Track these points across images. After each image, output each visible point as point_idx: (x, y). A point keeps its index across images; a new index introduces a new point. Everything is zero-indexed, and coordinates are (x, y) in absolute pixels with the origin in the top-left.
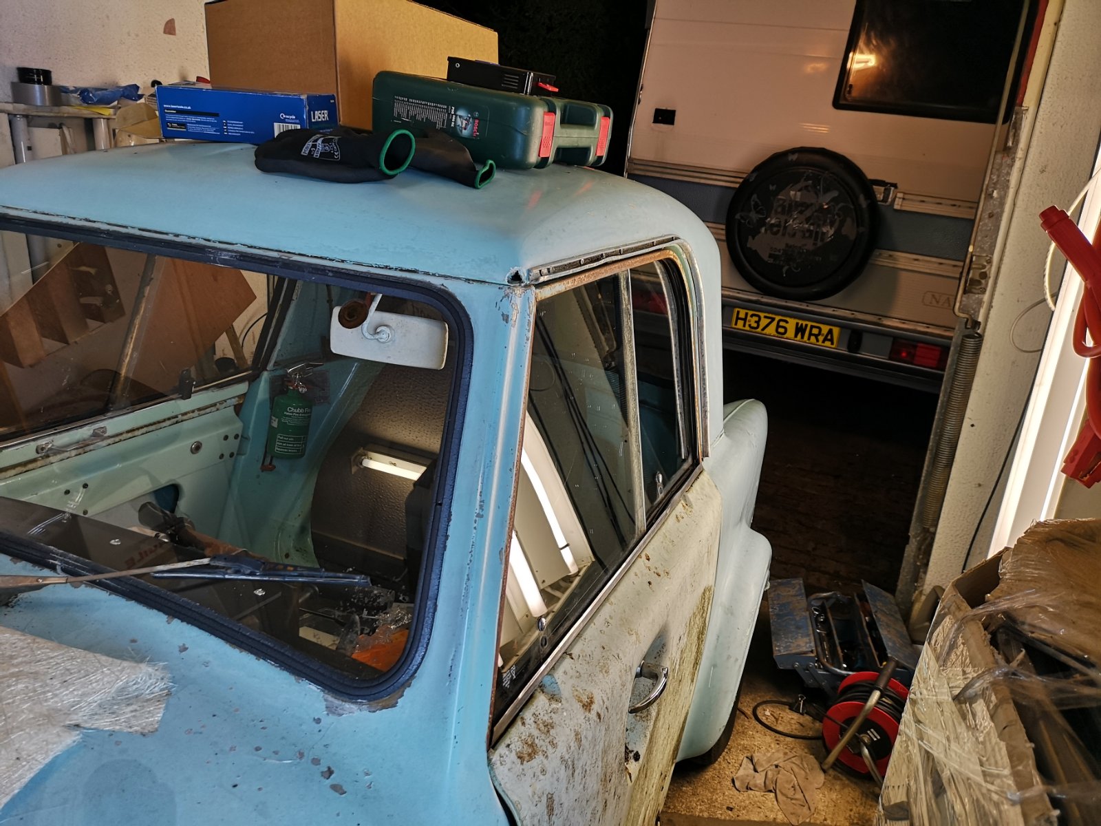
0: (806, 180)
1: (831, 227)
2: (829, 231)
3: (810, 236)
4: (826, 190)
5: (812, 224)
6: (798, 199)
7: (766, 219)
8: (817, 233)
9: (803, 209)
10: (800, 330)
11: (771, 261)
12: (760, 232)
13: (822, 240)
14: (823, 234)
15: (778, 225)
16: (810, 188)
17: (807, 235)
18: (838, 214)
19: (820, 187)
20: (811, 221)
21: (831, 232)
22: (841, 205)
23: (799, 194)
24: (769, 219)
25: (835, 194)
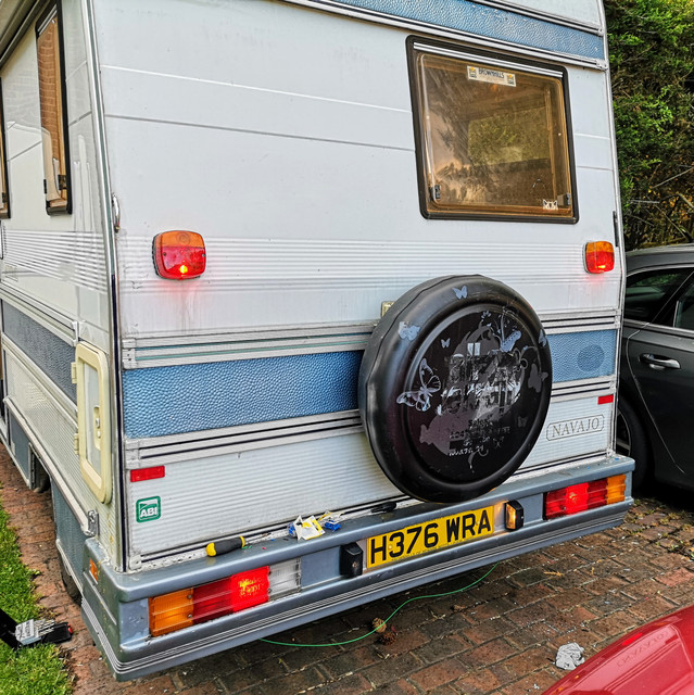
0: (484, 324)
1: (517, 380)
2: (515, 387)
3: (496, 401)
4: (508, 333)
5: (497, 384)
6: (477, 354)
7: (441, 392)
8: (503, 393)
9: (485, 365)
10: (452, 529)
11: (453, 453)
12: (436, 415)
13: (509, 403)
14: (510, 393)
15: (457, 397)
16: (489, 334)
17: (492, 401)
18: (523, 363)
19: (501, 331)
20: (496, 380)
21: (518, 389)
22: (525, 349)
23: (478, 345)
24: (445, 392)
25: (517, 335)
